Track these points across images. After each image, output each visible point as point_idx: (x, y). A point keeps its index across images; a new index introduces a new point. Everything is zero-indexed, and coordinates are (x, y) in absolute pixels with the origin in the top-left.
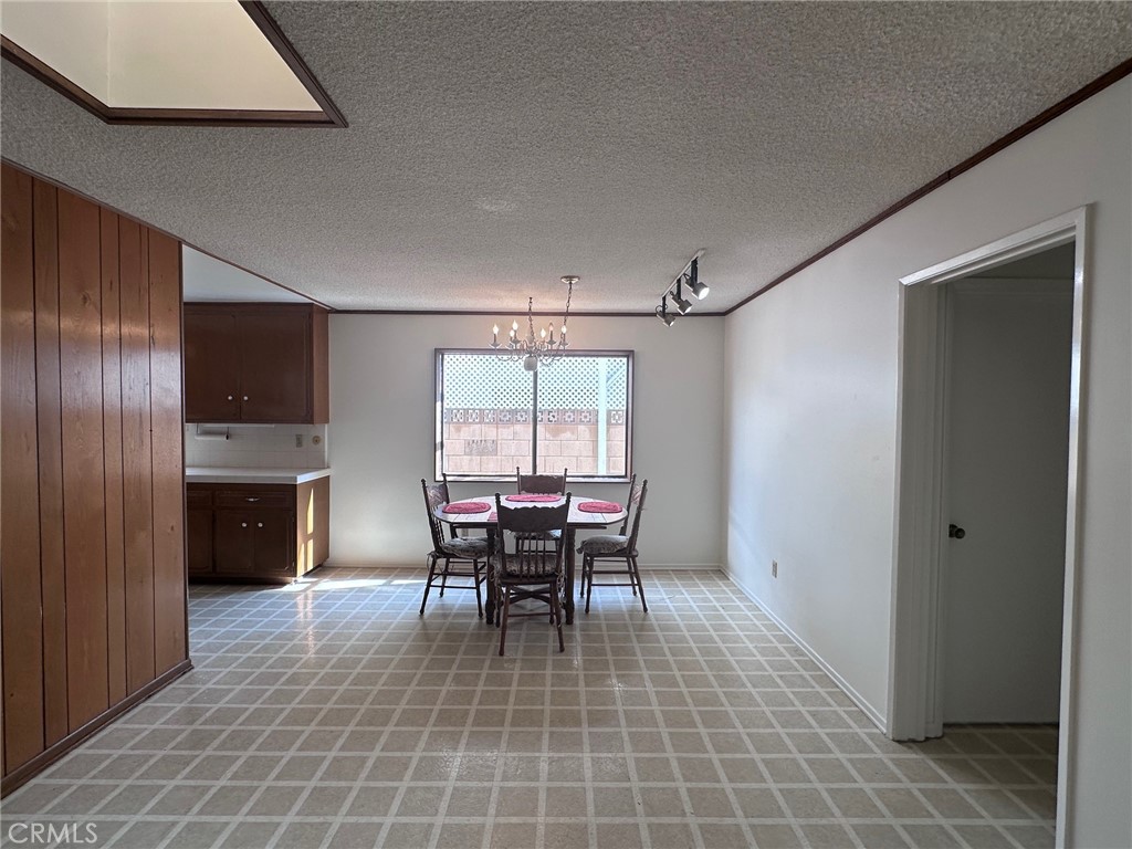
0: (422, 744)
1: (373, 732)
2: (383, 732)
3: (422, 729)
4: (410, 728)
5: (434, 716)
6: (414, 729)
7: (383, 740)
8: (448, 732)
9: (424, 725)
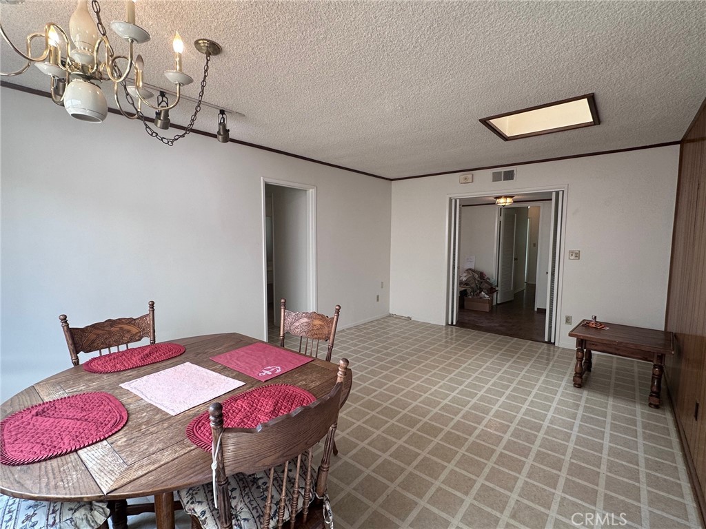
0: (432, 414)
1: (457, 430)
2: (451, 428)
3: (428, 421)
4: (435, 424)
5: (418, 426)
6: (433, 423)
7: (452, 424)
8: (416, 414)
9: (426, 423)
